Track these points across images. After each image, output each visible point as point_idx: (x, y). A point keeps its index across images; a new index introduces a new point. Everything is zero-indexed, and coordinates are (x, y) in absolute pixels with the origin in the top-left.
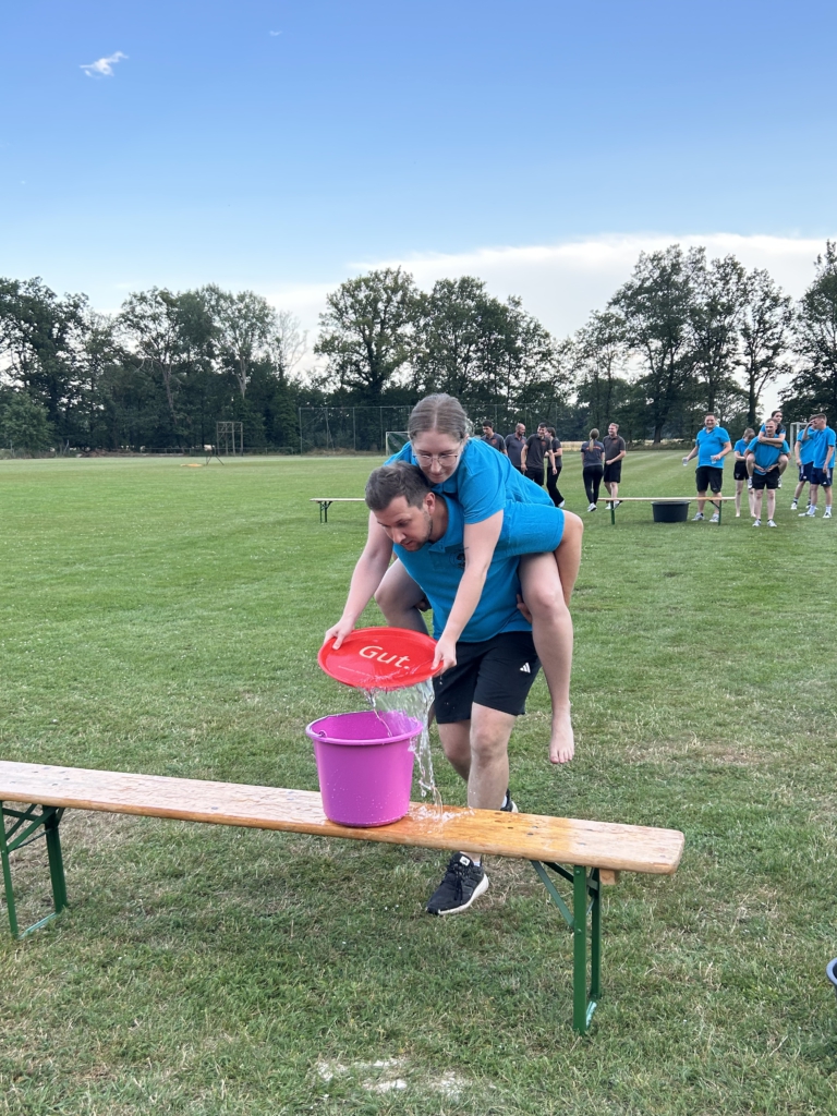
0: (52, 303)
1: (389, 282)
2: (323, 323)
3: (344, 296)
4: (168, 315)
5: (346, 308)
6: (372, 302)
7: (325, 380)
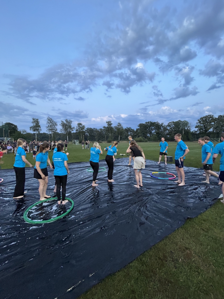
0: (159, 124)
1: (209, 116)
2: (197, 124)
3: (201, 119)
4: (174, 124)
5: (201, 121)
6: (206, 120)
7: (197, 131)
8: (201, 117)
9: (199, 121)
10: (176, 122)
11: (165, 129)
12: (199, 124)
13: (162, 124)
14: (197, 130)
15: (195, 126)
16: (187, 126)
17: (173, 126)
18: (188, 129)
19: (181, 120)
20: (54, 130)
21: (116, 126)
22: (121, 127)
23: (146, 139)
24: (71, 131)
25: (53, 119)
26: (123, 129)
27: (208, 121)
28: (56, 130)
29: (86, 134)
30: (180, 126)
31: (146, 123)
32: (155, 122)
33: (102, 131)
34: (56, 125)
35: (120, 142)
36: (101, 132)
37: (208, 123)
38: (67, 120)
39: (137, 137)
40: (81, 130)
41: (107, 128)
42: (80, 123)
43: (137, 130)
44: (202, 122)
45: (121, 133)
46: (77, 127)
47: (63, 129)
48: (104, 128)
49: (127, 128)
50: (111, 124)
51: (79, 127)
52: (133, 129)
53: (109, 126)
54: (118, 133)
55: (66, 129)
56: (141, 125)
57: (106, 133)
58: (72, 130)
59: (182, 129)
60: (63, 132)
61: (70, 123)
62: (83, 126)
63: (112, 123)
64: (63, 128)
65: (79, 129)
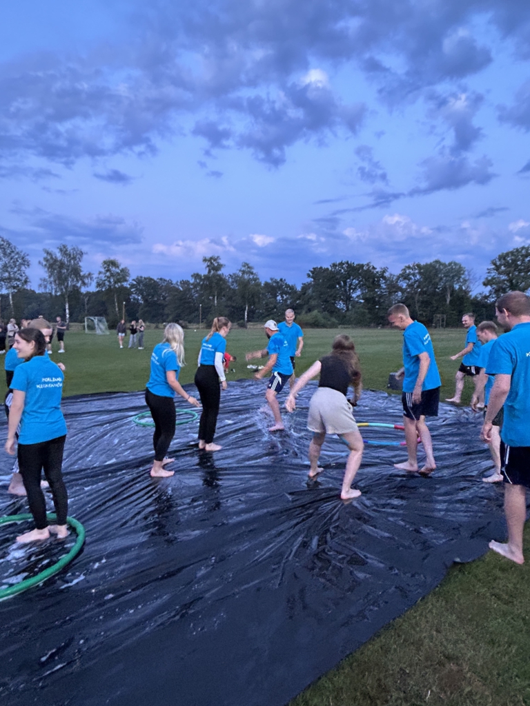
0: (375, 271)
1: (524, 252)
2: (489, 273)
3: (500, 260)
4: (420, 273)
5: (501, 265)
6: (514, 261)
7: (488, 296)
8: (500, 254)
9: (495, 264)
10: (427, 265)
11: (393, 287)
12: (494, 274)
13: (384, 272)
14: (490, 291)
15: (483, 280)
16: (460, 278)
17: (418, 277)
18: (464, 288)
19: (442, 261)
20: (19, 280)
21: (234, 274)
22: (251, 277)
23: (334, 320)
24: (79, 285)
25: (13, 244)
26: (259, 285)
27: (521, 265)
28: (26, 282)
29: (134, 299)
30: (437, 280)
31: (334, 265)
32: (361, 263)
33: (190, 290)
34: (25, 263)
35: (250, 325)
36: (185, 291)
37: (520, 271)
38: (64, 247)
39: (304, 312)
40: (115, 283)
41: (204, 280)
42: (112, 258)
43: (303, 288)
44: (503, 268)
45: (253, 297)
46: (100, 273)
47: (52, 279)
48: (195, 279)
49: (272, 279)
50: (219, 267)
51: (108, 274)
52: (291, 284)
53: (212, 272)
54: (243, 297)
55: (61, 280)
56: (317, 273)
57: (201, 296)
58: (84, 284)
59: (444, 289)
60: (53, 289)
61: (74, 258)
62: (122, 270)
63: (221, 262)
64: (50, 277)
65: (109, 281)
